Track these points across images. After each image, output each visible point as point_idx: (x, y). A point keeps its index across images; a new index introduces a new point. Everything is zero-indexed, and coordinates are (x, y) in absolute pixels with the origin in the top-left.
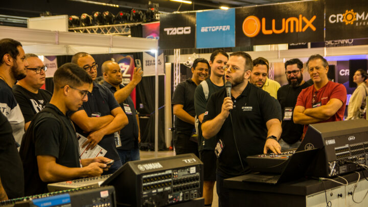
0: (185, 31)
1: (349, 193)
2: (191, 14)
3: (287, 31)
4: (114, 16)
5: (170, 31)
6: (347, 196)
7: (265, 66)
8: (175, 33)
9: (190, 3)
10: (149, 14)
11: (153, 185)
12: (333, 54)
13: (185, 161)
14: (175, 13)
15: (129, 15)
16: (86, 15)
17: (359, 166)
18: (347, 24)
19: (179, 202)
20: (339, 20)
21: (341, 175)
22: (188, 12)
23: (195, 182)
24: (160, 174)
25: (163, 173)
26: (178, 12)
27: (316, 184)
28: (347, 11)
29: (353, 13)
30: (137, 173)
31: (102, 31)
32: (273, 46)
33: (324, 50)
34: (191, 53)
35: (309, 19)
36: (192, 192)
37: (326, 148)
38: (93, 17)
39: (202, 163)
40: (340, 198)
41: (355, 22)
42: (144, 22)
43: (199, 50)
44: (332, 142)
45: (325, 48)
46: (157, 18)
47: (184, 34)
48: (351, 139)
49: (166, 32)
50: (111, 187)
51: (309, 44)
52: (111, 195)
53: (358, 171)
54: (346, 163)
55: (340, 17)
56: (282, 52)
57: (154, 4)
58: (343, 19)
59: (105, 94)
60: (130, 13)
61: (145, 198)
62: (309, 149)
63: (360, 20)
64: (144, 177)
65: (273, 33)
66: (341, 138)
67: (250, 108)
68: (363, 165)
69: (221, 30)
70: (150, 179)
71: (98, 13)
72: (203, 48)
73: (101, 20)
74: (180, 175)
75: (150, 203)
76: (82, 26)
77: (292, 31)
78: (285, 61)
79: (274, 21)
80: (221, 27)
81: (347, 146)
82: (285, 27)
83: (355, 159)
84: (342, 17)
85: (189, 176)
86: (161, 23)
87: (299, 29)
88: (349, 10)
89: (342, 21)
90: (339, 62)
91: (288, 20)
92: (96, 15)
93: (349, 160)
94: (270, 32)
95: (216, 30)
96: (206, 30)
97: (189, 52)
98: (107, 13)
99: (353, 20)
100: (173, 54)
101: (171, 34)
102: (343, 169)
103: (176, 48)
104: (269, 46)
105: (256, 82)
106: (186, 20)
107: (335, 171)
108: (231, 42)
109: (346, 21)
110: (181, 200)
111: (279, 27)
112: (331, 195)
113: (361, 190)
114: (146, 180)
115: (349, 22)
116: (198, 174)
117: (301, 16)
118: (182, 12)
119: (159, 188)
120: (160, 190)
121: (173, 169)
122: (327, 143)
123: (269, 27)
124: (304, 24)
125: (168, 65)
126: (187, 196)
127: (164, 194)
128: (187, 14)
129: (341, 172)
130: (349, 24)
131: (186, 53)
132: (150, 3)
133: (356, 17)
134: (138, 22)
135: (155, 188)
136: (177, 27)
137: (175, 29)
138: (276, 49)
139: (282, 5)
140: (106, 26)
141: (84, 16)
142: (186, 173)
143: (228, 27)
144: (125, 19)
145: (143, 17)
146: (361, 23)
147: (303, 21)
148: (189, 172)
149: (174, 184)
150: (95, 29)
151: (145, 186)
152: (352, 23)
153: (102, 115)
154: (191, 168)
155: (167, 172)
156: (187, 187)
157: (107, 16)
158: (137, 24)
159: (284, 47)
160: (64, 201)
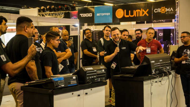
0: (90, 15)
1: (160, 81)
2: (92, 7)
3: (135, 16)
4: (56, 8)
5: (83, 15)
6: (159, 82)
7: (127, 32)
8: (85, 16)
9: (91, 1)
10: (73, 7)
11: (90, 75)
12: (156, 26)
13: (101, 67)
14: (85, 7)
15: (63, 7)
16: (43, 7)
17: (164, 71)
18: (162, 13)
19: (98, 82)
20: (159, 12)
21: (157, 74)
22: (91, 6)
23: (104, 75)
24: (92, 71)
25: (93, 71)
26: (86, 7)
27: (147, 77)
28: (162, 7)
29: (165, 8)
30: (85, 71)
31: (51, 15)
32: (129, 22)
33: (152, 25)
34: (92, 25)
35: (145, 11)
36: (103, 78)
37: (151, 64)
38: (47, 8)
39: (106, 68)
40: (156, 83)
41: (166, 12)
42: (70, 11)
43: (96, 24)
44: (153, 62)
45: (152, 24)
46: (76, 9)
47: (89, 17)
48: (160, 61)
49: (81, 15)
50: (76, 75)
51: (145, 22)
52: (76, 78)
53: (163, 73)
54: (158, 70)
55: (159, 10)
56: (133, 25)
57: (75, 3)
58: (160, 11)
59: (62, 43)
60: (64, 6)
61: (88, 80)
62: (145, 64)
63: (168, 11)
64: (87, 72)
65: (129, 16)
66: (157, 60)
67: (125, 48)
68: (165, 71)
69: (106, 15)
70: (89, 73)
71: (49, 6)
72: (97, 23)
73: (50, 10)
74: (99, 72)
75: (89, 81)
76: (41, 12)
77: (138, 16)
78: (135, 29)
79: (130, 11)
80: (106, 14)
81: (159, 63)
82: (135, 14)
83: (162, 69)
84: (160, 10)
85: (102, 73)
86: (78, 11)
87: (141, 15)
88: (163, 7)
89: (160, 12)
90: (159, 30)
91: (136, 11)
92: (48, 7)
93: (160, 69)
94: (128, 16)
95: (103, 15)
96: (99, 15)
97: (91, 25)
98: (53, 7)
99: (165, 11)
100: (84, 26)
101: (83, 16)
102: (157, 72)
103: (85, 23)
104: (127, 22)
105: (124, 38)
106: (90, 10)
107: (154, 72)
108: (111, 20)
109: (162, 12)
110: (99, 81)
111: (132, 14)
112: (153, 81)
113: (164, 80)
114: (88, 73)
115: (163, 12)
116: (105, 72)
117: (142, 9)
118: (88, 7)
119: (92, 76)
120: (92, 77)
121: (97, 70)
122: (151, 62)
123: (127, 14)
124: (143, 13)
125: (82, 31)
126: (101, 80)
127: (94, 79)
128: (91, 7)
129: (157, 73)
130: (163, 13)
131: (90, 25)
132: (73, 2)
133: (166, 10)
134: (68, 11)
135: (91, 76)
136: (86, 13)
137: (85, 14)
138: (131, 24)
139: (133, 4)
140: (52, 12)
141: (42, 8)
142: (101, 71)
143: (109, 14)
144: (62, 9)
145: (70, 8)
146: (168, 13)
147: (143, 11)
148: (102, 71)
149: (97, 75)
150: (47, 14)
151: (88, 75)
152: (164, 13)
153: (62, 52)
154: (103, 70)
155: (95, 71)
156: (101, 77)
157: (53, 8)
158: (67, 12)
159: (134, 23)
160: (62, 79)
